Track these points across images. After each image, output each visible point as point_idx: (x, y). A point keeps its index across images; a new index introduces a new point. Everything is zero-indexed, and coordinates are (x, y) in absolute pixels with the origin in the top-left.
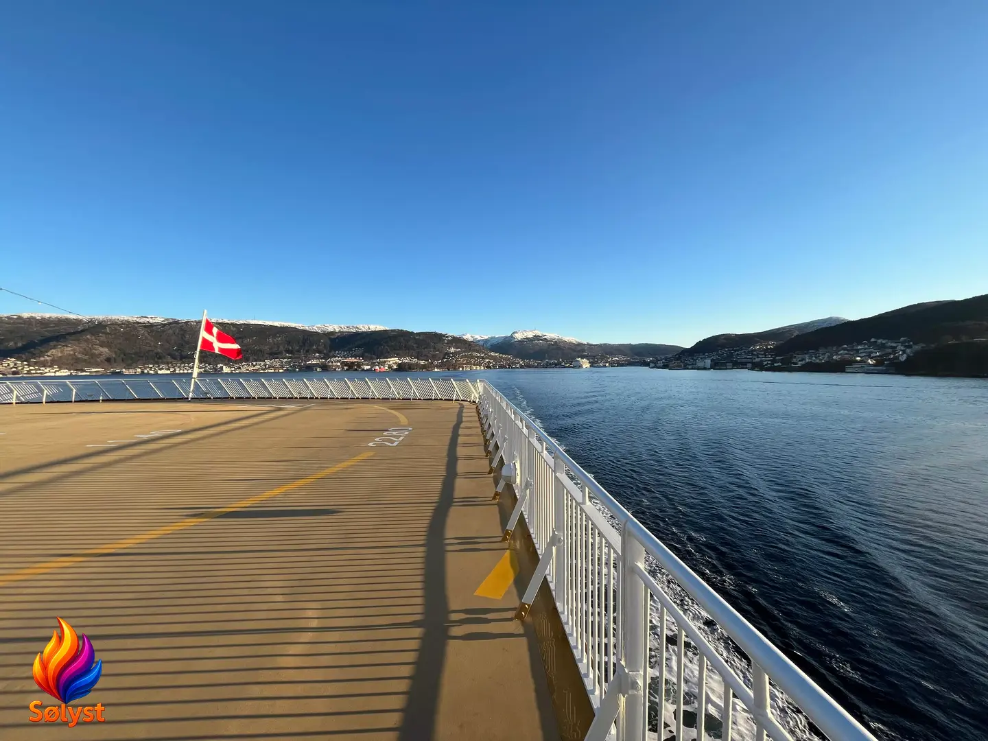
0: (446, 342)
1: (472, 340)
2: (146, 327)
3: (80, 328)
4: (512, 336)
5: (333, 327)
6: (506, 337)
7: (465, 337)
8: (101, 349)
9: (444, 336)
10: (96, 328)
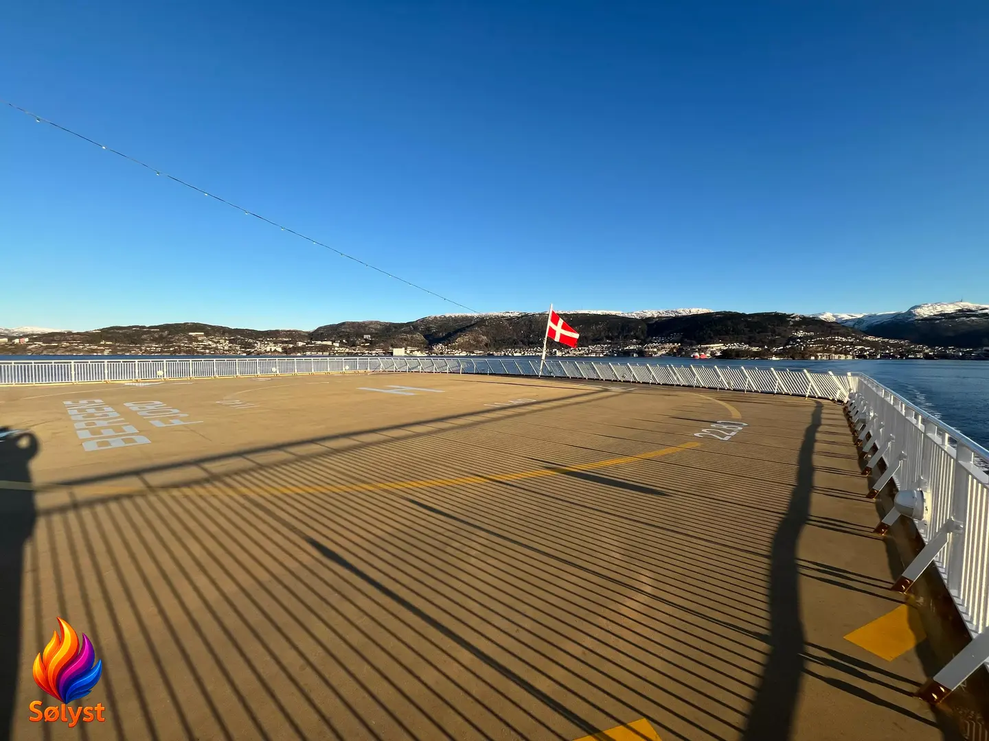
0: (791, 323)
1: (834, 319)
2: (508, 320)
3: (473, 322)
4: (909, 313)
5: (651, 312)
6: (899, 314)
7: (822, 317)
8: (483, 337)
9: (789, 316)
10: (481, 321)
